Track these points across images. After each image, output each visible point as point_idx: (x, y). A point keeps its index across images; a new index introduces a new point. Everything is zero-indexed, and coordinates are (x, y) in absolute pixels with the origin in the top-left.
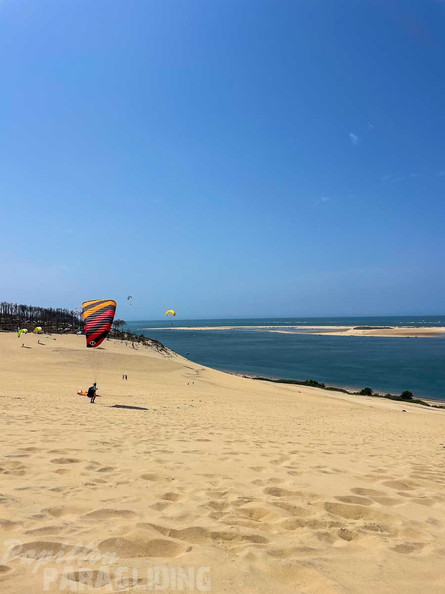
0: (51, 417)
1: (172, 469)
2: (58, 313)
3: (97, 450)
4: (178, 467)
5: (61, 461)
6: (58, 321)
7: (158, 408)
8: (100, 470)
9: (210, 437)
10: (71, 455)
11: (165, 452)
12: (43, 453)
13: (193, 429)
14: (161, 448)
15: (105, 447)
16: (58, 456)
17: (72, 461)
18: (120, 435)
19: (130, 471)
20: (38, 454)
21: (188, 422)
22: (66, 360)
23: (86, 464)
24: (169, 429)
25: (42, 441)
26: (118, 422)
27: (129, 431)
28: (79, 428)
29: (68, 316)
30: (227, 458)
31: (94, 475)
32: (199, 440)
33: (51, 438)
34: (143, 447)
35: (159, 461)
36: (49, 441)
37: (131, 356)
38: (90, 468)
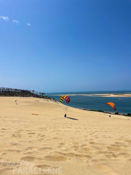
0: (25, 121)
1: (62, 136)
2: (26, 91)
3: (40, 130)
4: (63, 136)
5: (30, 134)
6: (26, 93)
7: (55, 118)
8: (41, 136)
9: (71, 127)
10: (33, 132)
11: (58, 131)
12: (25, 131)
13: (66, 124)
14: (57, 130)
15: (42, 129)
16: (29, 132)
17: (33, 133)
18: (45, 126)
19: (50, 136)
20: (23, 132)
21: (64, 122)
22: (28, 105)
23: (38, 135)
24: (59, 124)
25: (24, 128)
26: (44, 122)
27: (48, 125)
28: (33, 124)
29: (29, 92)
30: (77, 133)
31: (40, 138)
32: (68, 128)
33: (26, 127)
34: (52, 130)
35: (58, 134)
36: (26, 128)
37: (47, 103)
38: (39, 135)
